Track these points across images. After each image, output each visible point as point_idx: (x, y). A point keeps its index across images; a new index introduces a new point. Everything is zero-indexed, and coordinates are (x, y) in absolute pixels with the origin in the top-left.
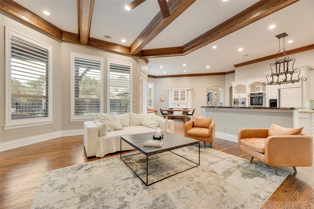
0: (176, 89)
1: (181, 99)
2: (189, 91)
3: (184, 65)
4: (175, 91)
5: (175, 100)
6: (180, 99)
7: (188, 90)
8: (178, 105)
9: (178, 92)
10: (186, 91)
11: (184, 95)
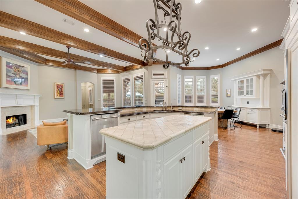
6: (245, 93)
8: (248, 103)
10: (255, 79)
11: (252, 86)
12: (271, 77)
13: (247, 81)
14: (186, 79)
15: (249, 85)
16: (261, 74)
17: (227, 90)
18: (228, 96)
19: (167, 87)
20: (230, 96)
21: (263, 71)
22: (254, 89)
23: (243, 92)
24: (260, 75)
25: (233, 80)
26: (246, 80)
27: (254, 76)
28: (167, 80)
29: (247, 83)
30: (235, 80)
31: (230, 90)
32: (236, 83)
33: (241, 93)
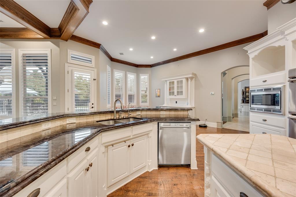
0: (171, 79)
1: (178, 92)
2: (189, 80)
3: (153, 38)
4: (170, 81)
5: (170, 95)
6: (176, 93)
7: (187, 79)
8: (176, 102)
9: (173, 83)
10: (184, 81)
11: (182, 87)
12: (195, 80)
13: (178, 82)
14: (116, 74)
15: (179, 86)
16: (190, 77)
17: (156, 90)
18: (157, 97)
19: (94, 80)
20: (159, 96)
21: (192, 74)
22: (184, 90)
23: (173, 93)
24: (188, 78)
25: (164, 81)
26: (176, 82)
27: (184, 78)
28: (96, 70)
29: (177, 85)
30: (166, 81)
31: (159, 91)
32: (167, 84)
33: (171, 93)
